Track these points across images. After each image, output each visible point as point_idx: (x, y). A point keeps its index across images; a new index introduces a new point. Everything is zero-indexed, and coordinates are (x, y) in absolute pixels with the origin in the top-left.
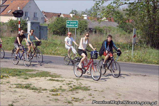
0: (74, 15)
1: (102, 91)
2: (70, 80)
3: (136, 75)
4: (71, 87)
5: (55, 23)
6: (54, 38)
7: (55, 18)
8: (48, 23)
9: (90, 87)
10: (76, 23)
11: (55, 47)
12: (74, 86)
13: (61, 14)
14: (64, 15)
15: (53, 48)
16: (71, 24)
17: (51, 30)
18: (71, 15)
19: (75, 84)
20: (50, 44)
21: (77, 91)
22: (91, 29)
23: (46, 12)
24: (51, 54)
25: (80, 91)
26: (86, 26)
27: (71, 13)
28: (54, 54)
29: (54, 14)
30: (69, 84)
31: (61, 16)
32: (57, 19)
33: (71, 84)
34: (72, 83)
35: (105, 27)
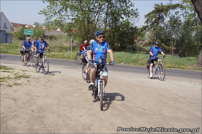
0: (36, 26)
1: (38, 79)
2: (18, 71)
3: (69, 68)
4: (17, 76)
5: (20, 31)
6: (17, 43)
7: (20, 28)
8: (15, 31)
9: (31, 76)
10: (31, 31)
11: (17, 49)
12: (19, 75)
13: (26, 25)
14: (28, 25)
15: (15, 49)
16: (28, 32)
17: (17, 37)
18: (34, 26)
19: (20, 74)
20: (12, 46)
21: (20, 78)
22: (47, 36)
23: (14, 23)
24: (13, 53)
25: (22, 78)
26: (44, 34)
27: (34, 25)
28: (15, 54)
29: (21, 25)
30: (16, 74)
31: (26, 26)
32: (22, 29)
33: (17, 74)
34: (19, 73)
35: (58, 35)
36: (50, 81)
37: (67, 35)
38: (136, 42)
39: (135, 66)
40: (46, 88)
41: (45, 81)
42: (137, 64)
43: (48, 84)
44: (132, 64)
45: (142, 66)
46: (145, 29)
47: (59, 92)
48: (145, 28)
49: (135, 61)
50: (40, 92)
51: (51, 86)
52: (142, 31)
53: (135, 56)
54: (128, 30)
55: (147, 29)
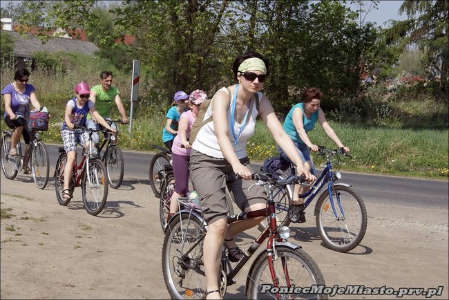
1: (42, 220)
9: (11, 210)
22: (23, 58)
26: (9, 49)
35: (63, 53)
36: (88, 228)
37: (96, 54)
38: (369, 85)
39: (375, 174)
40: (86, 256)
41: (71, 228)
42: (383, 169)
43: (84, 240)
44: (365, 167)
45: (403, 177)
46: (403, 34)
47: (136, 270)
48: (400, 30)
49: (373, 158)
50: (69, 270)
51: (98, 248)
52: (389, 41)
53: (371, 138)
54: (341, 37)
55: (409, 34)
